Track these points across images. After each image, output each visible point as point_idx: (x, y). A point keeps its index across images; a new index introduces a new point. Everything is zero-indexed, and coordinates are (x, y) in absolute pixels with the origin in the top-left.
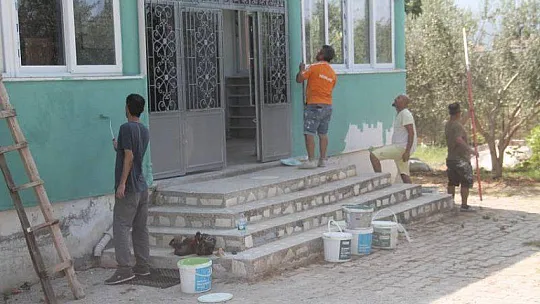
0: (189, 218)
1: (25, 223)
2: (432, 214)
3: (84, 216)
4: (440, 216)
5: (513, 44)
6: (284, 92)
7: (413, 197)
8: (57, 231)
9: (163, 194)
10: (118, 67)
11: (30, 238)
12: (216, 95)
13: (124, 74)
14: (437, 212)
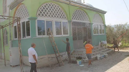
0: (79, 54)
1: (56, 55)
2: (111, 52)
3: (65, 54)
4: (112, 53)
5: (118, 31)
6: (91, 37)
7: (109, 50)
8: (60, 56)
9: (75, 51)
10: (69, 35)
11: (57, 57)
12: (82, 38)
13: (70, 35)
14: (112, 52)
